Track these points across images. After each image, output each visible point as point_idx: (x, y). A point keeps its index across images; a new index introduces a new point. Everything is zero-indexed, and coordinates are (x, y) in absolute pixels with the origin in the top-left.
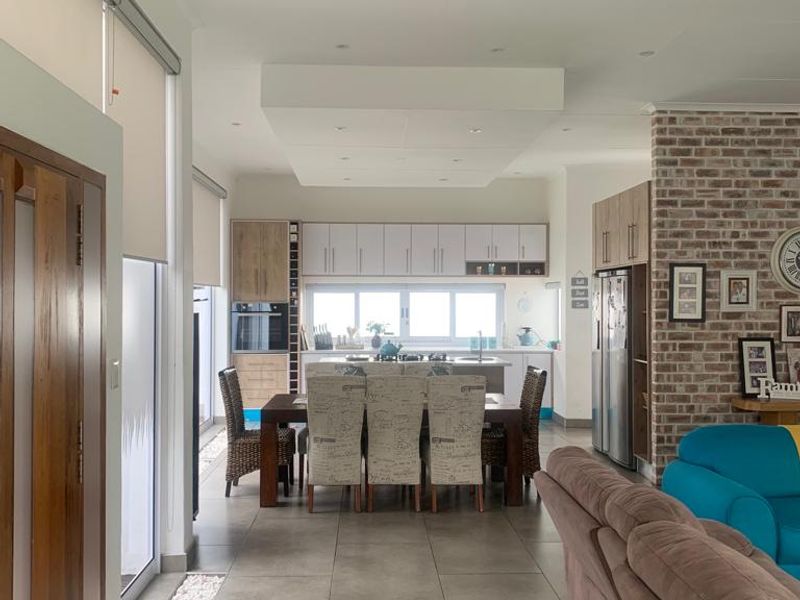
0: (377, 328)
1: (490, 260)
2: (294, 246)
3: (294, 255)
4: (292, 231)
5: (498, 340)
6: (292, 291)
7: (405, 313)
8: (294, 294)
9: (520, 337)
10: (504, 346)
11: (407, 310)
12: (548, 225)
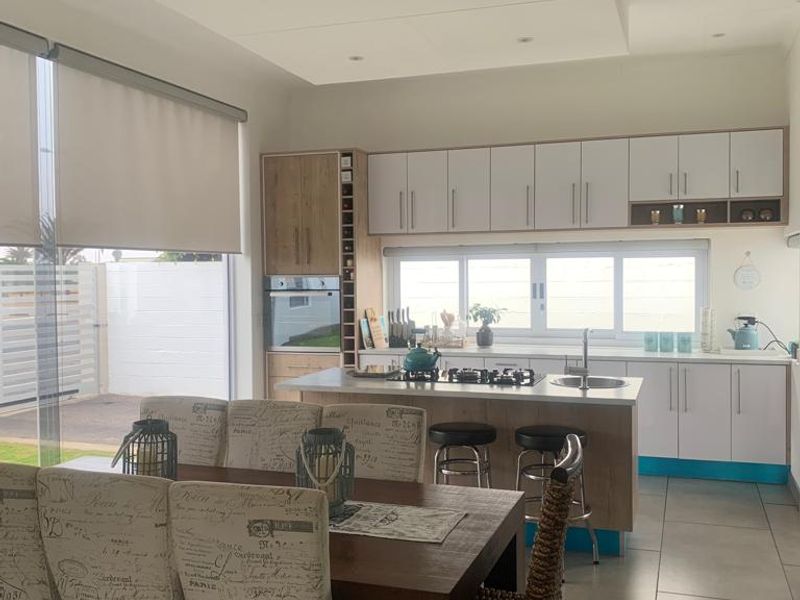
0: (487, 315)
1: (674, 197)
2: (348, 189)
3: (348, 204)
4: (344, 166)
5: (693, 339)
6: (346, 258)
7: (538, 290)
8: (349, 262)
9: (733, 334)
10: (706, 349)
11: (542, 287)
12: (786, 130)
